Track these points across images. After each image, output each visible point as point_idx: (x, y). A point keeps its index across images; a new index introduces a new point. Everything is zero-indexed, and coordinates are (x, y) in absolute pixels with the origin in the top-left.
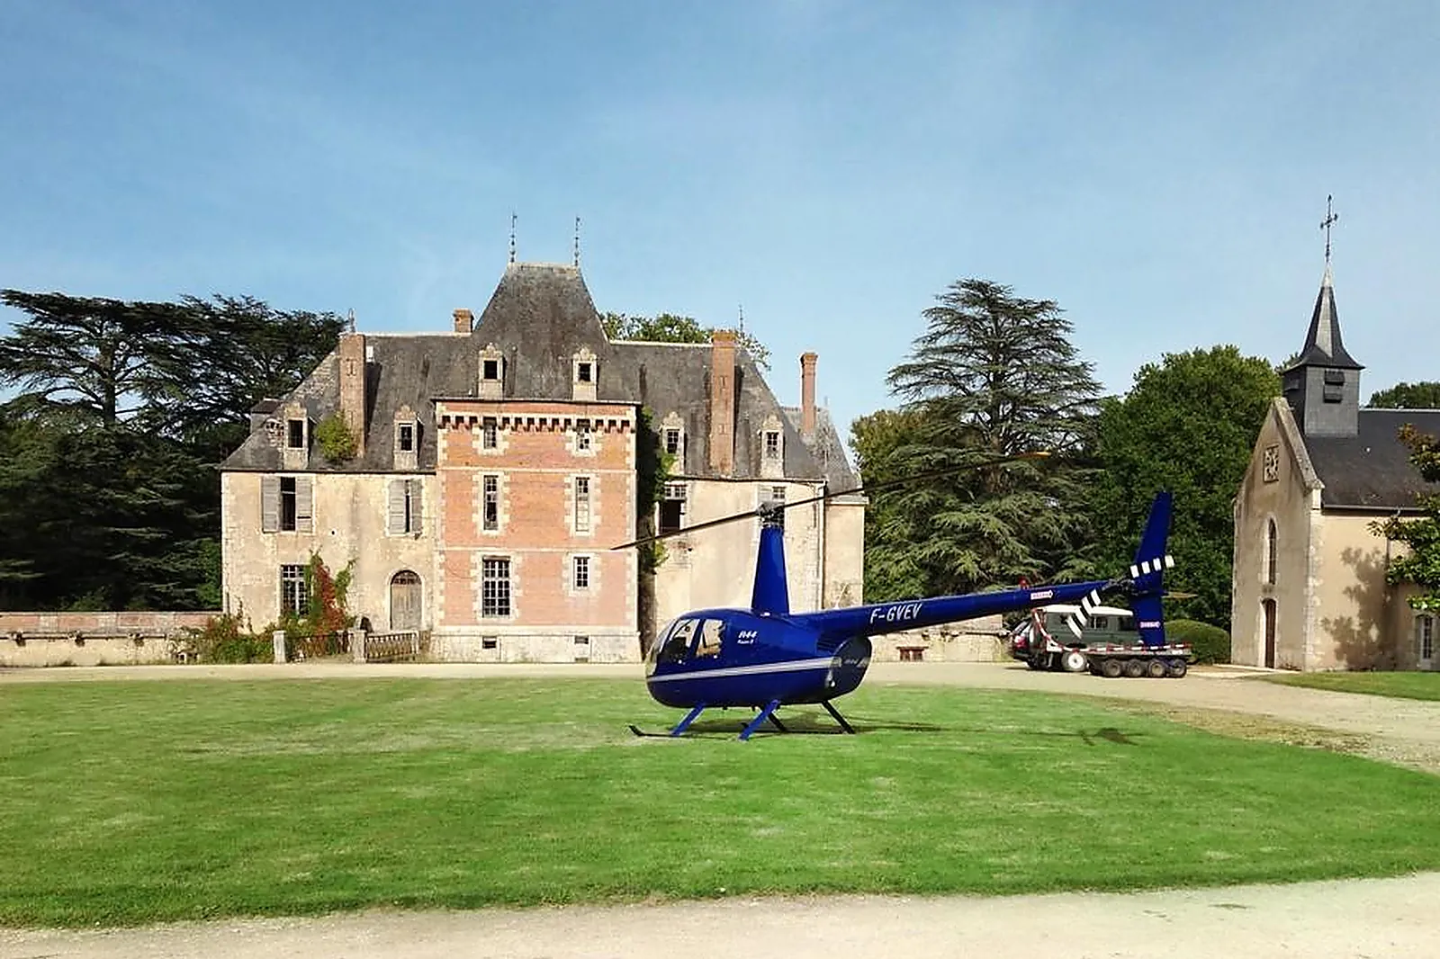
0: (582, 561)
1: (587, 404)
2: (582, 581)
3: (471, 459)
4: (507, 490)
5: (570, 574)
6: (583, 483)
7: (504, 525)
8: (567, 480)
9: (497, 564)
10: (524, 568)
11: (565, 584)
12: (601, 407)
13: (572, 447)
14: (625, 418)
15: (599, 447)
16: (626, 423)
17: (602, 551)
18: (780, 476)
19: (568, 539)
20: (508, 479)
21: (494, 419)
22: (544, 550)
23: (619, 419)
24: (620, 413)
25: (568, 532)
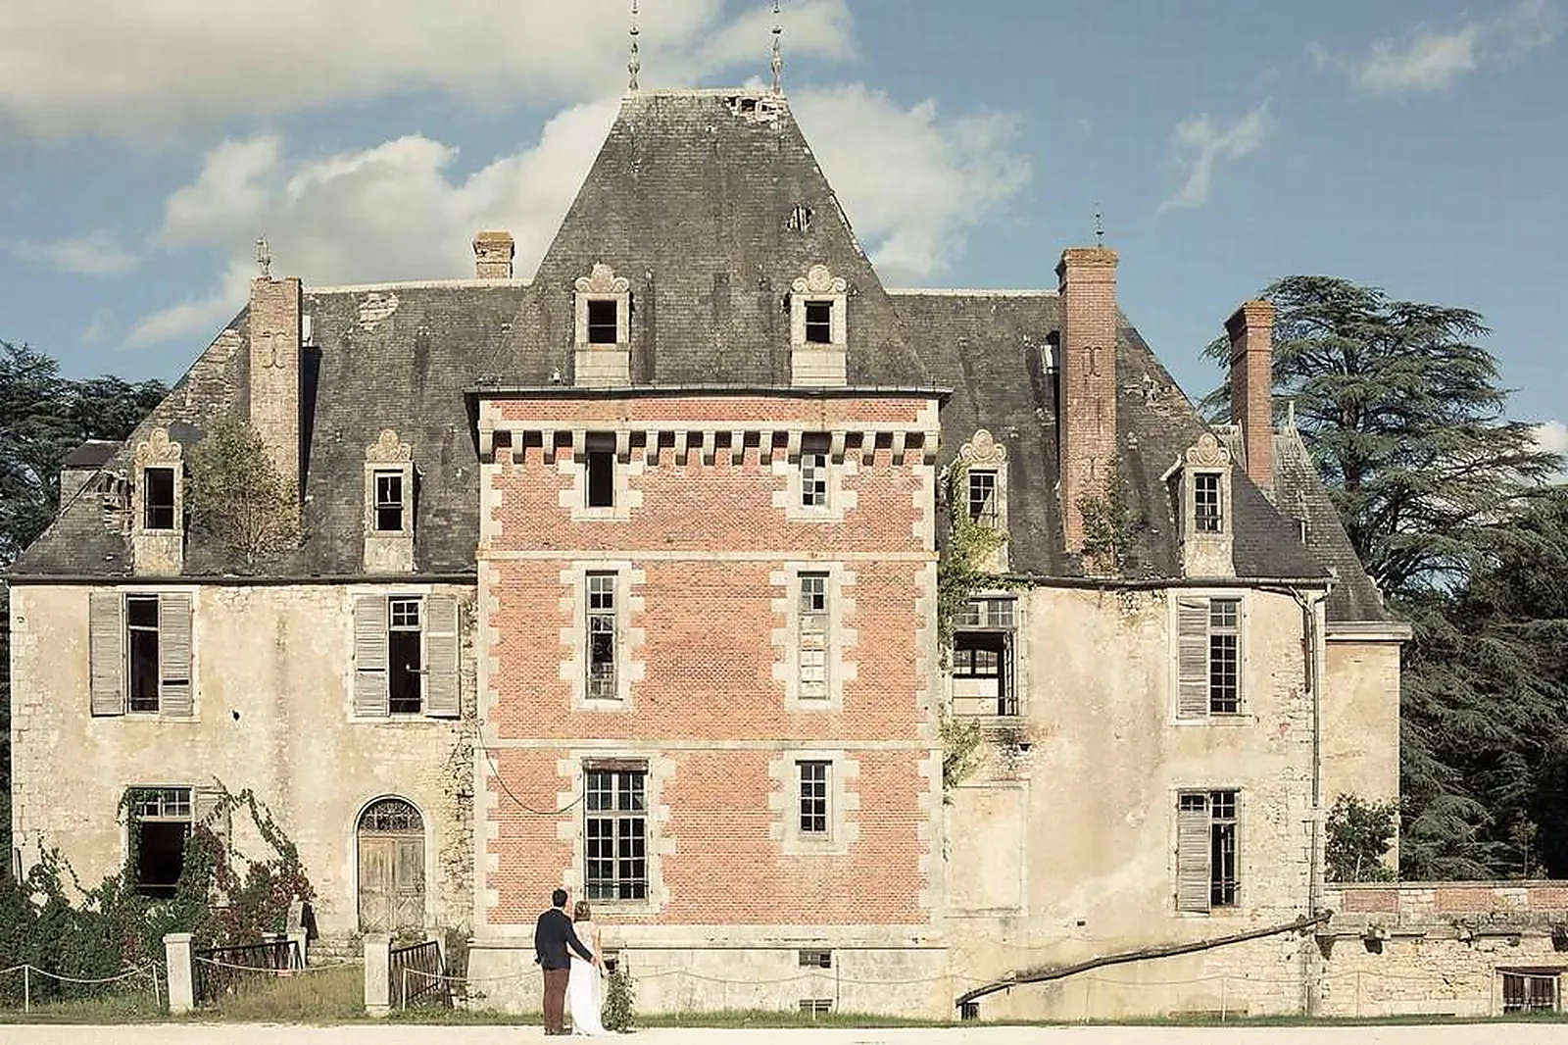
0: (813, 771)
1: (825, 395)
2: (813, 817)
3: (555, 533)
4: (639, 604)
5: (788, 800)
6: (813, 582)
7: (633, 686)
8: (776, 578)
9: (615, 778)
10: (679, 787)
11: (774, 828)
12: (858, 402)
13: (788, 500)
14: (914, 428)
15: (851, 499)
16: (914, 440)
17: (861, 744)
18: (1226, 571)
19: (779, 719)
20: (640, 577)
21: (613, 435)
22: (728, 744)
23: (899, 429)
24: (904, 415)
25: (778, 703)
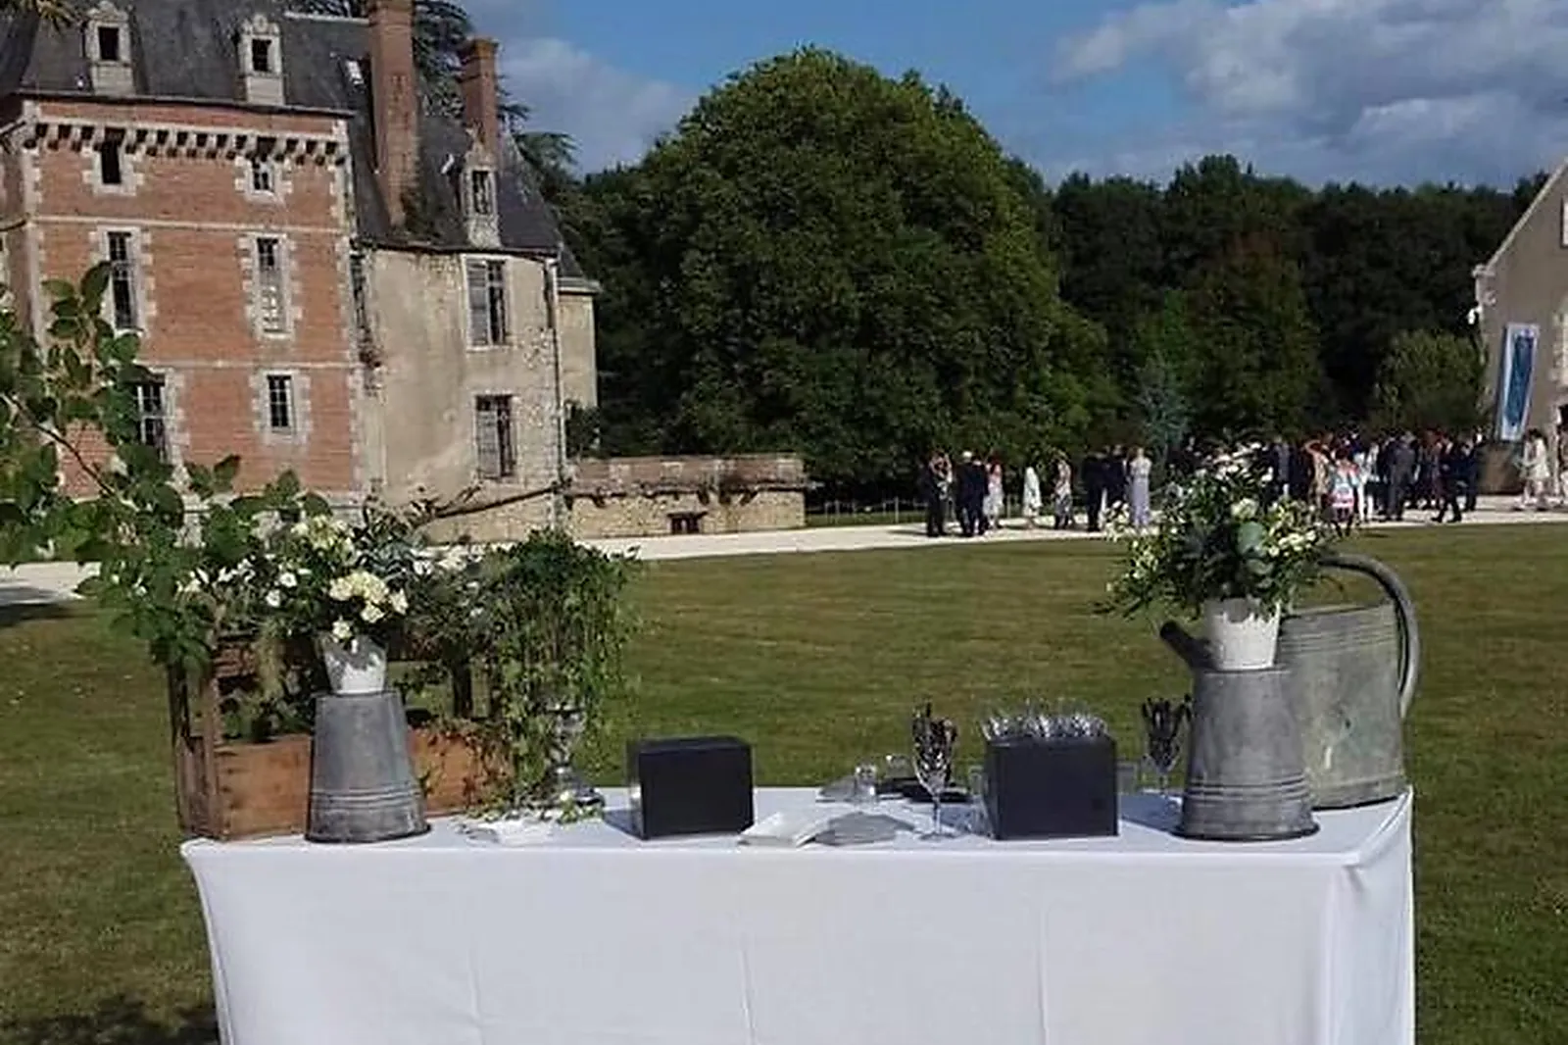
0: (277, 383)
1: (271, 111)
2: (280, 417)
3: (82, 203)
4: (148, 259)
5: (263, 404)
6: (266, 246)
7: (150, 321)
8: (243, 243)
9: (140, 389)
10: (188, 395)
11: (257, 423)
12: (293, 119)
13: (245, 184)
14: (332, 139)
15: (288, 187)
16: (331, 147)
17: (309, 365)
18: (496, 243)
19: (254, 345)
20: (148, 238)
21: (123, 131)
22: (220, 364)
23: (320, 137)
24: (320, 130)
25: (251, 334)
